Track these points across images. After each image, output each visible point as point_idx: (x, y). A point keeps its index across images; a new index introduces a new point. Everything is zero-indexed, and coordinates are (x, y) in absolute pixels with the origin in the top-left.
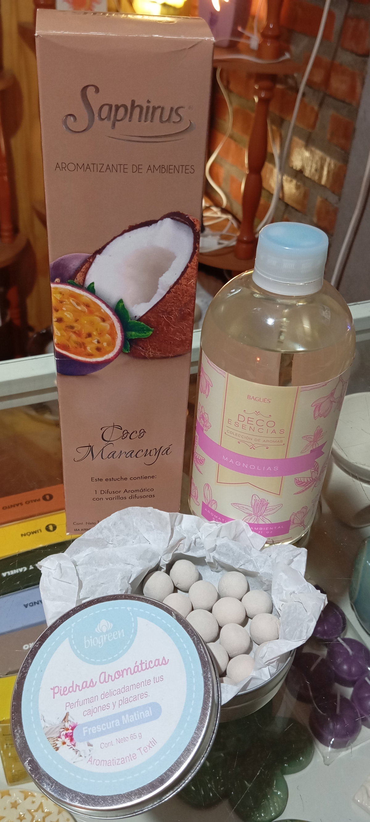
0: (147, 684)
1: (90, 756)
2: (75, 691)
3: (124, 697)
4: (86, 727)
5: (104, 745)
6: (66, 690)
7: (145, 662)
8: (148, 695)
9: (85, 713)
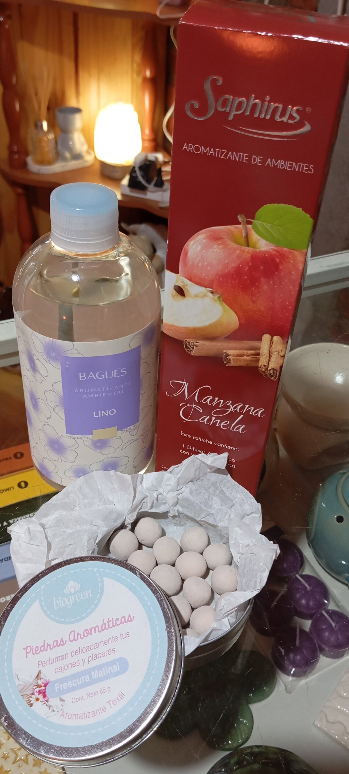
0: (114, 641)
1: (63, 710)
2: (47, 650)
3: (92, 654)
4: (58, 684)
5: (75, 700)
6: (38, 649)
7: (112, 620)
8: (116, 651)
9: (57, 670)
